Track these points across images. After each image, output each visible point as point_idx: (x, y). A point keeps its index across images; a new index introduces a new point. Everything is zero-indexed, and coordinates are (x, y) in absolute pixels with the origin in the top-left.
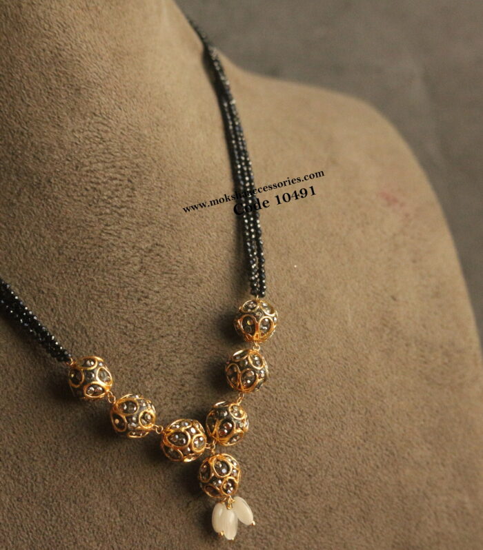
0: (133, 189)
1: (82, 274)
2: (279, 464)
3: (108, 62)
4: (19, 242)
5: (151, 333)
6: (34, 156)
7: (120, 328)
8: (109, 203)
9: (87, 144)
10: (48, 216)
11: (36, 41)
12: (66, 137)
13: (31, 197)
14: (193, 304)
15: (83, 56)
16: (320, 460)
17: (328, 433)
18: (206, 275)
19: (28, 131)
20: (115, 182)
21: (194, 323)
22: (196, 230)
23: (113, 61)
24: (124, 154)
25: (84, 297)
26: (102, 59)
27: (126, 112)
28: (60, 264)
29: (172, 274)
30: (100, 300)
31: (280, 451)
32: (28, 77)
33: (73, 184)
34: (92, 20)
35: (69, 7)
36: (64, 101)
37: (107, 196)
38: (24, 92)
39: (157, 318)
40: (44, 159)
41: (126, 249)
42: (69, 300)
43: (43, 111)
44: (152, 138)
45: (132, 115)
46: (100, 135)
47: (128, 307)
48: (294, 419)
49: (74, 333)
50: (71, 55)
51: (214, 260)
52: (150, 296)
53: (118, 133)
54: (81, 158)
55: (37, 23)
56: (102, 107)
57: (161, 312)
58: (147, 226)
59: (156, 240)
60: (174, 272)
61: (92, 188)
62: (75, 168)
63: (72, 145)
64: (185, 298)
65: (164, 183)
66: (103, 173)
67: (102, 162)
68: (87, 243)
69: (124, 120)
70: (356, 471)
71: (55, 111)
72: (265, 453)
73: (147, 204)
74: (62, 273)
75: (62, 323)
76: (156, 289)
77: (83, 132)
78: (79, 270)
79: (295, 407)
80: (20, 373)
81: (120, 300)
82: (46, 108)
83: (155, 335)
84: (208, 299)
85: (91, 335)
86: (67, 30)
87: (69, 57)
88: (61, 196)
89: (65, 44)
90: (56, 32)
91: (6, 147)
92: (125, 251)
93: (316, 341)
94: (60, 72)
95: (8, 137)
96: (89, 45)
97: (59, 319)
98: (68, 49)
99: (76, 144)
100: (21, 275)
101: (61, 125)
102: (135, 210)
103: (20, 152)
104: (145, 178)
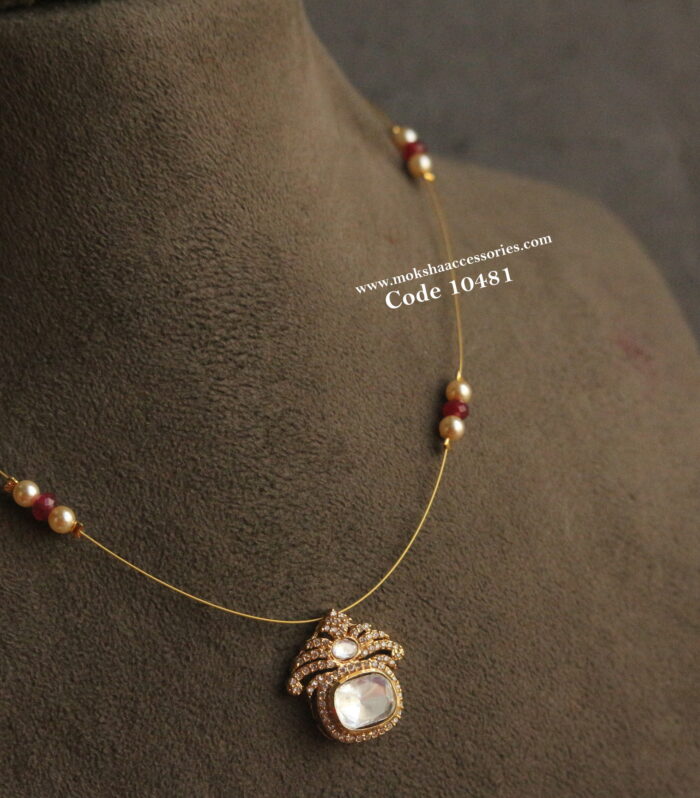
0: (257, 328)
1: (180, 450)
2: (459, 739)
3: (228, 138)
4: (89, 400)
5: (277, 539)
6: (115, 275)
7: (232, 531)
8: (223, 347)
9: (192, 259)
10: (133, 362)
11: (124, 106)
12: (162, 247)
13: (109, 334)
14: (340, 498)
15: (191, 129)
16: (518, 733)
17: (530, 693)
18: (360, 457)
19: (107, 237)
20: (232, 316)
21: (340, 526)
22: (348, 390)
23: (235, 137)
24: (246, 274)
25: (182, 483)
26: (219, 134)
27: (251, 212)
28: (148, 434)
29: (311, 453)
30: (205, 489)
31: (460, 718)
32: (110, 158)
33: (171, 318)
34: (207, 76)
35: (174, 57)
36: (163, 195)
37: (220, 335)
38: (103, 179)
39: (287, 518)
40: (130, 280)
41: (246, 415)
42: (159, 488)
43: (131, 208)
44: (289, 252)
45: (259, 217)
46: (213, 246)
47: (244, 501)
48: (482, 674)
49: (165, 536)
50: (175, 128)
51: (373, 434)
52: (277, 486)
53: (238, 244)
54: (183, 279)
55: (126, 78)
56: (217, 203)
57: (292, 509)
58: (276, 381)
59: (288, 402)
60: (314, 451)
61: (197, 323)
62: (173, 293)
63: (170, 260)
64: (328, 489)
65: (303, 319)
66: (214, 301)
67: (213, 286)
68: (188, 405)
69: (247, 224)
70: (570, 751)
71: (148, 209)
72: (437, 721)
73: (278, 349)
74: (150, 449)
75: (147, 521)
76: (287, 474)
77: (187, 242)
78: (175, 444)
79: (484, 655)
80: (85, 593)
81: (234, 491)
82: (136, 204)
83: (283, 542)
84: (362, 491)
85: (189, 540)
86: (169, 91)
87: (171, 131)
88: (152, 334)
89: (166, 111)
90: (154, 93)
91: (74, 259)
92: (244, 418)
93: (518, 559)
94: (158, 152)
95: (78, 246)
96: (201, 113)
97: (143, 515)
98: (171, 120)
99: (177, 258)
100: (90, 449)
101: (155, 229)
102: (260, 358)
103: (93, 268)
104: (275, 312)
